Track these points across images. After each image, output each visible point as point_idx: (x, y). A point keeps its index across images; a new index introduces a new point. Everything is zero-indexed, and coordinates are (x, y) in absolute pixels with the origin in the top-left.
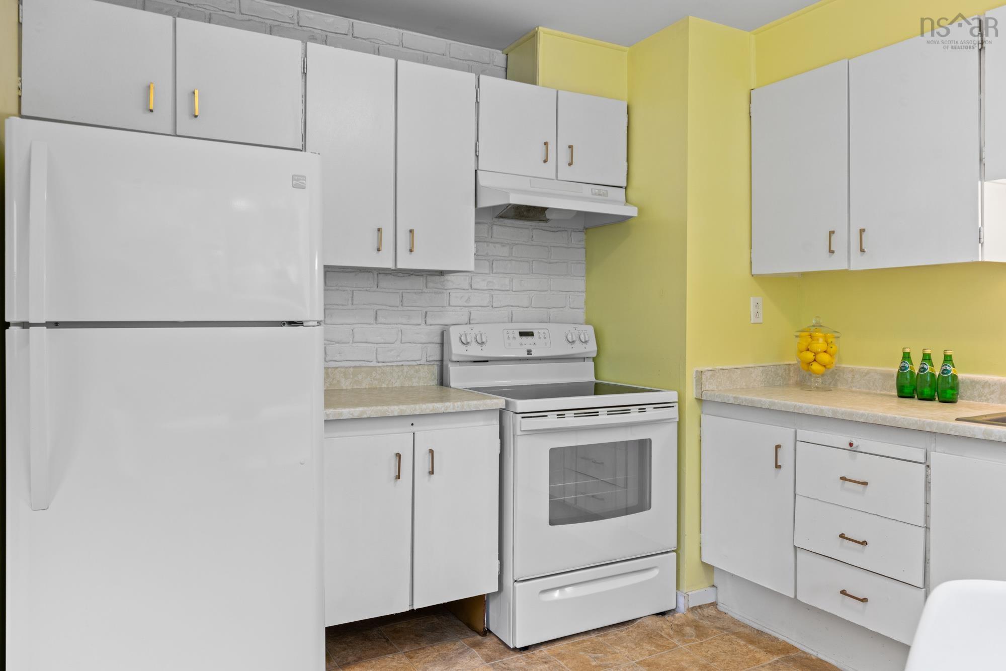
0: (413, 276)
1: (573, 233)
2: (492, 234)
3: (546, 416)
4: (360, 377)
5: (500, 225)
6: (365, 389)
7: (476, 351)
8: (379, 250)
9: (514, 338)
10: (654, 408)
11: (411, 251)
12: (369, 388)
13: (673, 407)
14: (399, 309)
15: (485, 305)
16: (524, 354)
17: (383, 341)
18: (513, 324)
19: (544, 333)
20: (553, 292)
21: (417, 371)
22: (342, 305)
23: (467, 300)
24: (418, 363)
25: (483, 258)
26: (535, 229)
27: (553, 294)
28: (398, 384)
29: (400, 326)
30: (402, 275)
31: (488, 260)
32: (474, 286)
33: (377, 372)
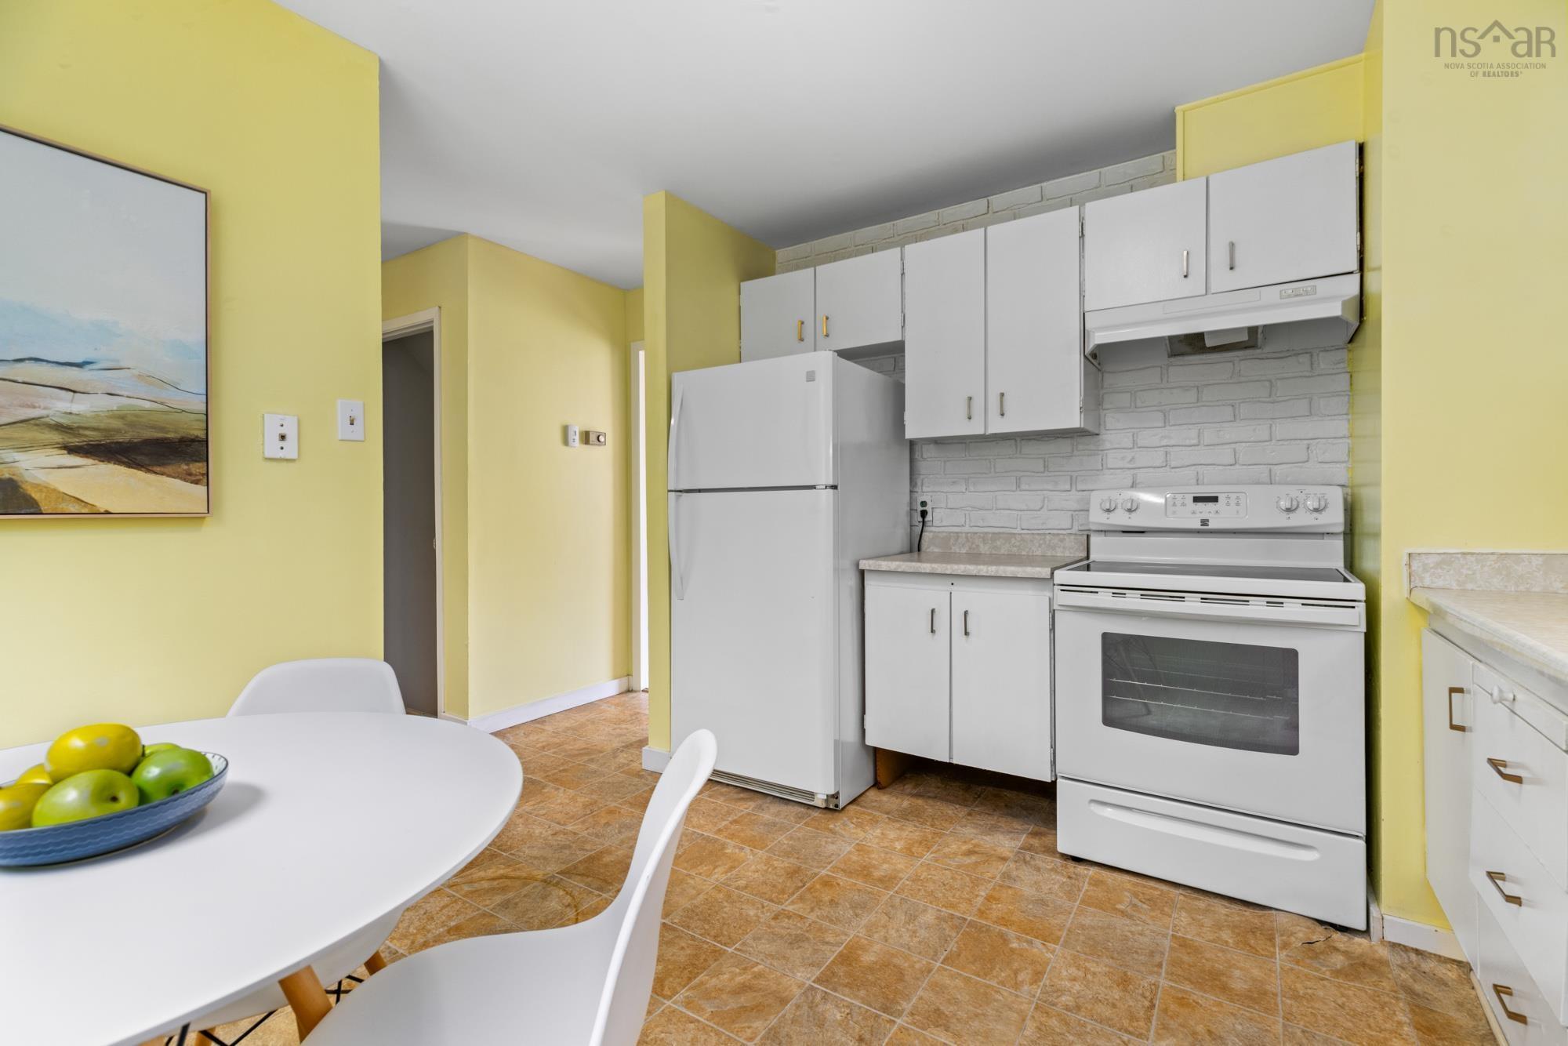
0: (1060, 439)
1: (1321, 354)
2: (1168, 377)
3: (1097, 592)
4: (999, 543)
5: (1181, 365)
6: (1004, 555)
7: (1121, 519)
8: (970, 418)
9: (1183, 505)
10: (1303, 604)
11: (1002, 415)
12: (1008, 555)
13: (1353, 607)
14: (1045, 474)
15: (1158, 465)
16: (1197, 525)
17: (1025, 508)
18: (1200, 486)
19: (1238, 498)
20: (1281, 443)
21: (1062, 541)
22: (985, 474)
23: (1131, 461)
24: (1069, 531)
25: (1155, 408)
26: (1243, 360)
27: (1282, 445)
28: (1039, 553)
29: (1045, 492)
30: (1047, 439)
31: (1161, 411)
32: (1141, 443)
33: (1016, 539)
